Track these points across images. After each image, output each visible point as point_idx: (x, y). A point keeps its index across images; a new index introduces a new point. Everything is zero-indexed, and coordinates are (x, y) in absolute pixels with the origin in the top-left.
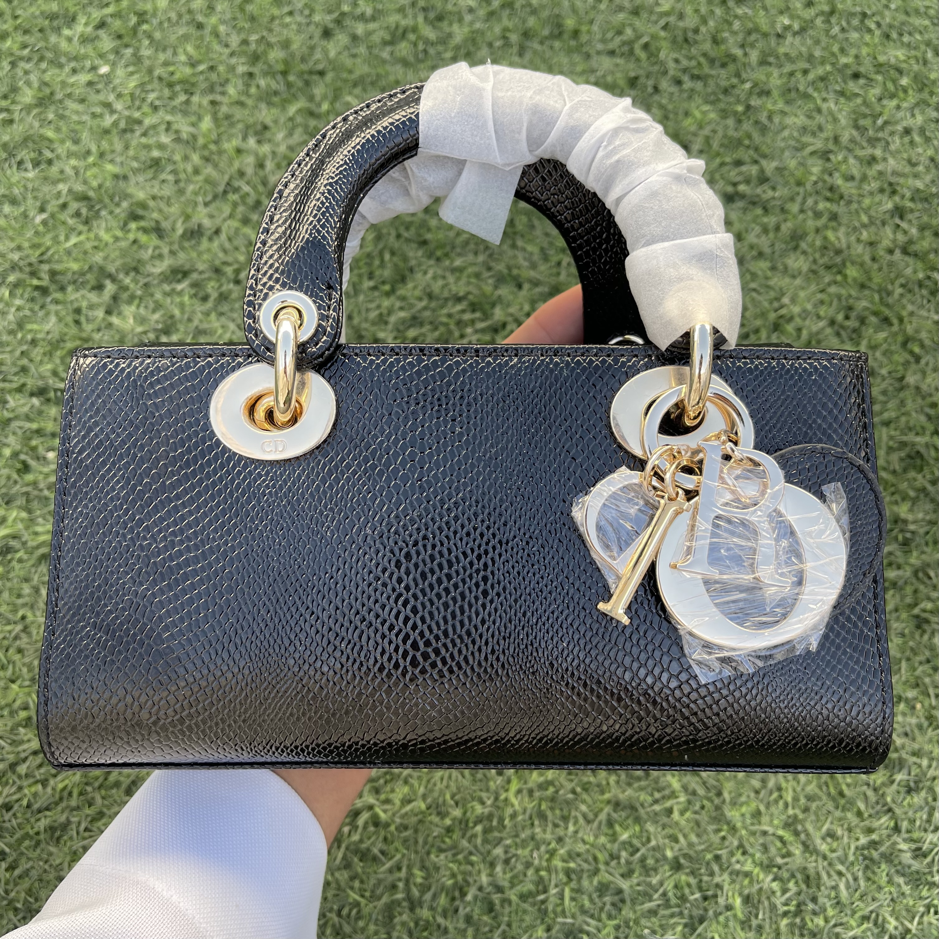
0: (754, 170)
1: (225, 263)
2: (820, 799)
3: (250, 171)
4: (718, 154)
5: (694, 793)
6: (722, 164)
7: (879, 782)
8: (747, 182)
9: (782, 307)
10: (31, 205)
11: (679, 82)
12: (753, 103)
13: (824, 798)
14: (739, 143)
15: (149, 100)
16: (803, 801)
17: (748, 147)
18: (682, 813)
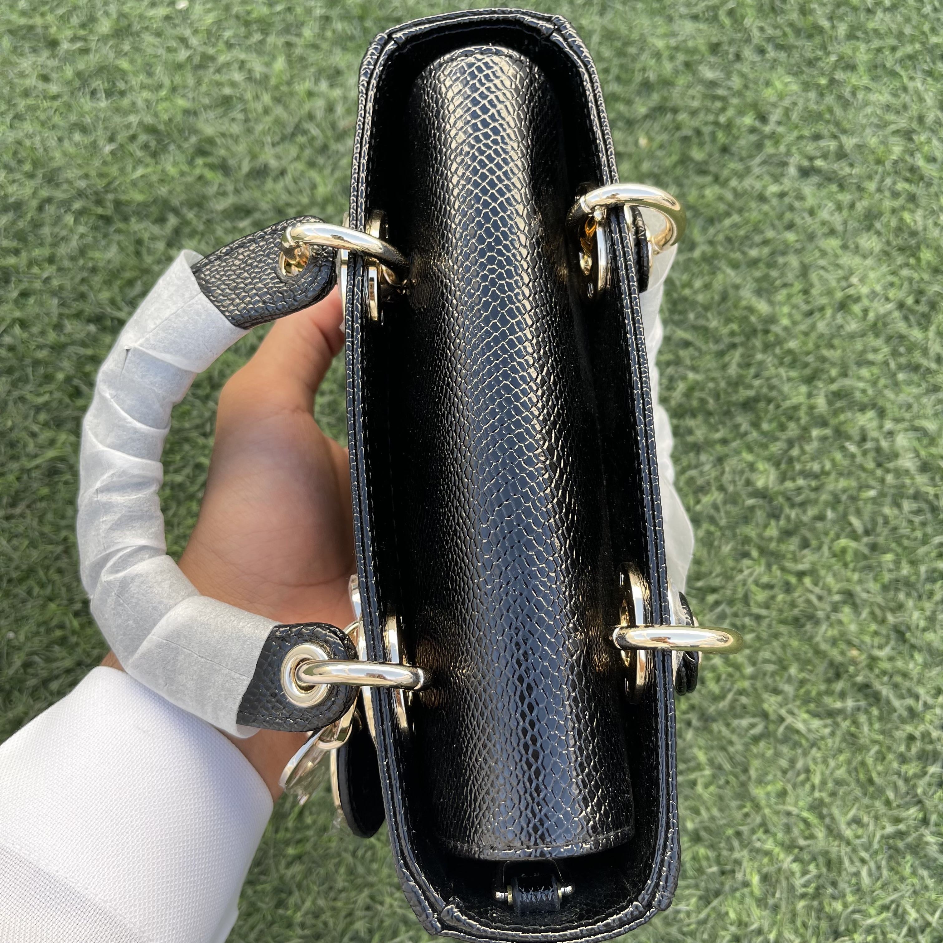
0: (833, 145)
1: (288, 205)
2: (848, 785)
3: (319, 114)
4: (796, 127)
5: (720, 768)
6: (801, 137)
7: (911, 773)
8: (825, 156)
9: (850, 286)
10: (100, 135)
11: (762, 51)
12: (837, 77)
13: (853, 785)
14: (818, 117)
15: (225, 38)
16: (830, 785)
17: (828, 122)
18: (706, 786)
